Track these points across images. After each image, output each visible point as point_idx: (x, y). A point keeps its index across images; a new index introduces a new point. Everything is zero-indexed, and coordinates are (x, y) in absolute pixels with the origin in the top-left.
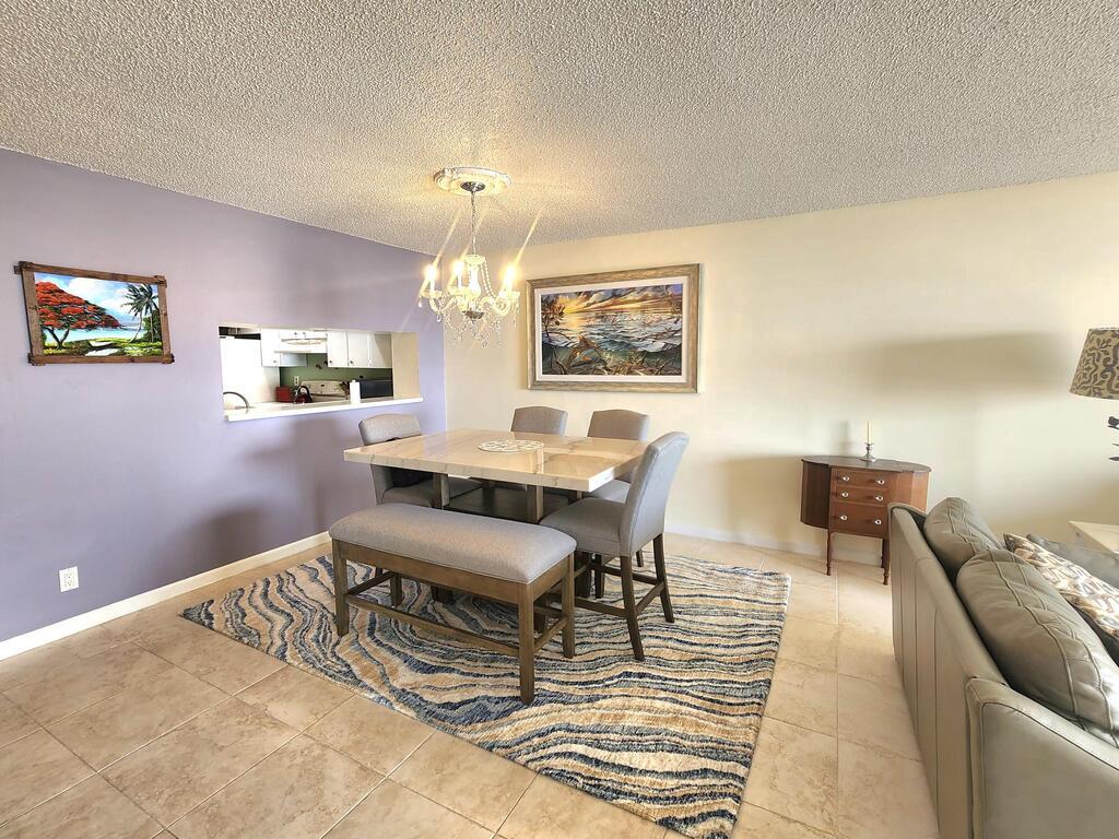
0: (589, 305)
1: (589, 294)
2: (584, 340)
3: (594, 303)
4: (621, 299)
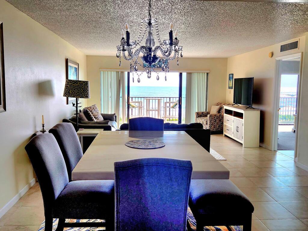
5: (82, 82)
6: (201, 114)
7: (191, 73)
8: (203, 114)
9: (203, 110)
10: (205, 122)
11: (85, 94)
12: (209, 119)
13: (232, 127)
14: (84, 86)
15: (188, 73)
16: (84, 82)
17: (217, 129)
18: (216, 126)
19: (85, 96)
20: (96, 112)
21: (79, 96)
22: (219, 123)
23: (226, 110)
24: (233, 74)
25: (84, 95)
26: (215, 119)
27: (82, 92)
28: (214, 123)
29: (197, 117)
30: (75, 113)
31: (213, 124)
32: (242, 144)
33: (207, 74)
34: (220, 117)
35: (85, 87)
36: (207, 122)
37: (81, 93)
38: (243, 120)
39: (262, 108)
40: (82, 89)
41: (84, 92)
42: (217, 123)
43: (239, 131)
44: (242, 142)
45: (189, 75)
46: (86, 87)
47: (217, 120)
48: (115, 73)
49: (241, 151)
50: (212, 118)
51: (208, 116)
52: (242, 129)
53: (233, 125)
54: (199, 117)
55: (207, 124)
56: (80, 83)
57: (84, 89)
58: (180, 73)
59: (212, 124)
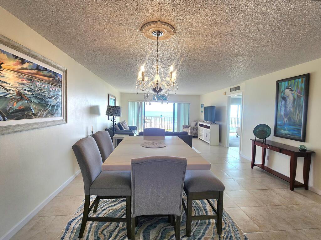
0: (23, 69)
1: (23, 61)
2: (19, 94)
3: (26, 69)
4: (41, 73)
5: (117, 107)
7: (180, 103)
9: (187, 124)
10: (188, 131)
11: (119, 114)
13: (204, 134)
20: (125, 125)
21: (115, 115)
22: (196, 131)
23: (200, 124)
24: (203, 104)
28: (193, 132)
30: (113, 125)
33: (189, 104)
34: (196, 128)
38: (210, 130)
39: (221, 123)
40: (116, 111)
44: (209, 143)
46: (119, 110)
48: (137, 102)
49: (209, 147)
50: (192, 129)
52: (209, 135)
54: (184, 128)
58: (174, 103)
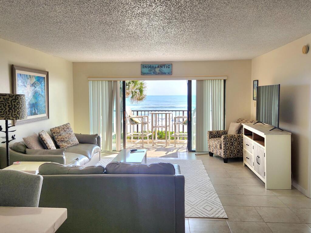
5: (7, 97)
6: (216, 133)
7: (202, 80)
8: (219, 133)
9: (220, 128)
10: (218, 145)
11: (13, 113)
12: (224, 141)
13: (253, 155)
14: (11, 102)
15: (198, 81)
16: (12, 97)
17: (235, 155)
18: (234, 151)
19: (13, 117)
20: (67, 133)
21: (3, 117)
22: (238, 147)
23: (246, 130)
24: (258, 81)
25: (10, 115)
26: (231, 142)
27: (7, 110)
28: (231, 147)
29: (210, 138)
30: (5, 140)
31: (229, 148)
32: (264, 184)
33: (225, 81)
34: (239, 139)
35: (13, 103)
36: (221, 145)
37: (6, 112)
38: (265, 148)
40: (7, 107)
41: (11, 111)
42: (234, 147)
43: (261, 163)
44: (265, 180)
45: (200, 83)
46: (16, 103)
47: (235, 143)
49: (264, 192)
50: (227, 140)
51: (222, 138)
52: (264, 160)
53: (253, 152)
54: (212, 137)
55: (221, 148)
56: (4, 98)
57: (10, 107)
58: (188, 81)
59: (227, 148)
